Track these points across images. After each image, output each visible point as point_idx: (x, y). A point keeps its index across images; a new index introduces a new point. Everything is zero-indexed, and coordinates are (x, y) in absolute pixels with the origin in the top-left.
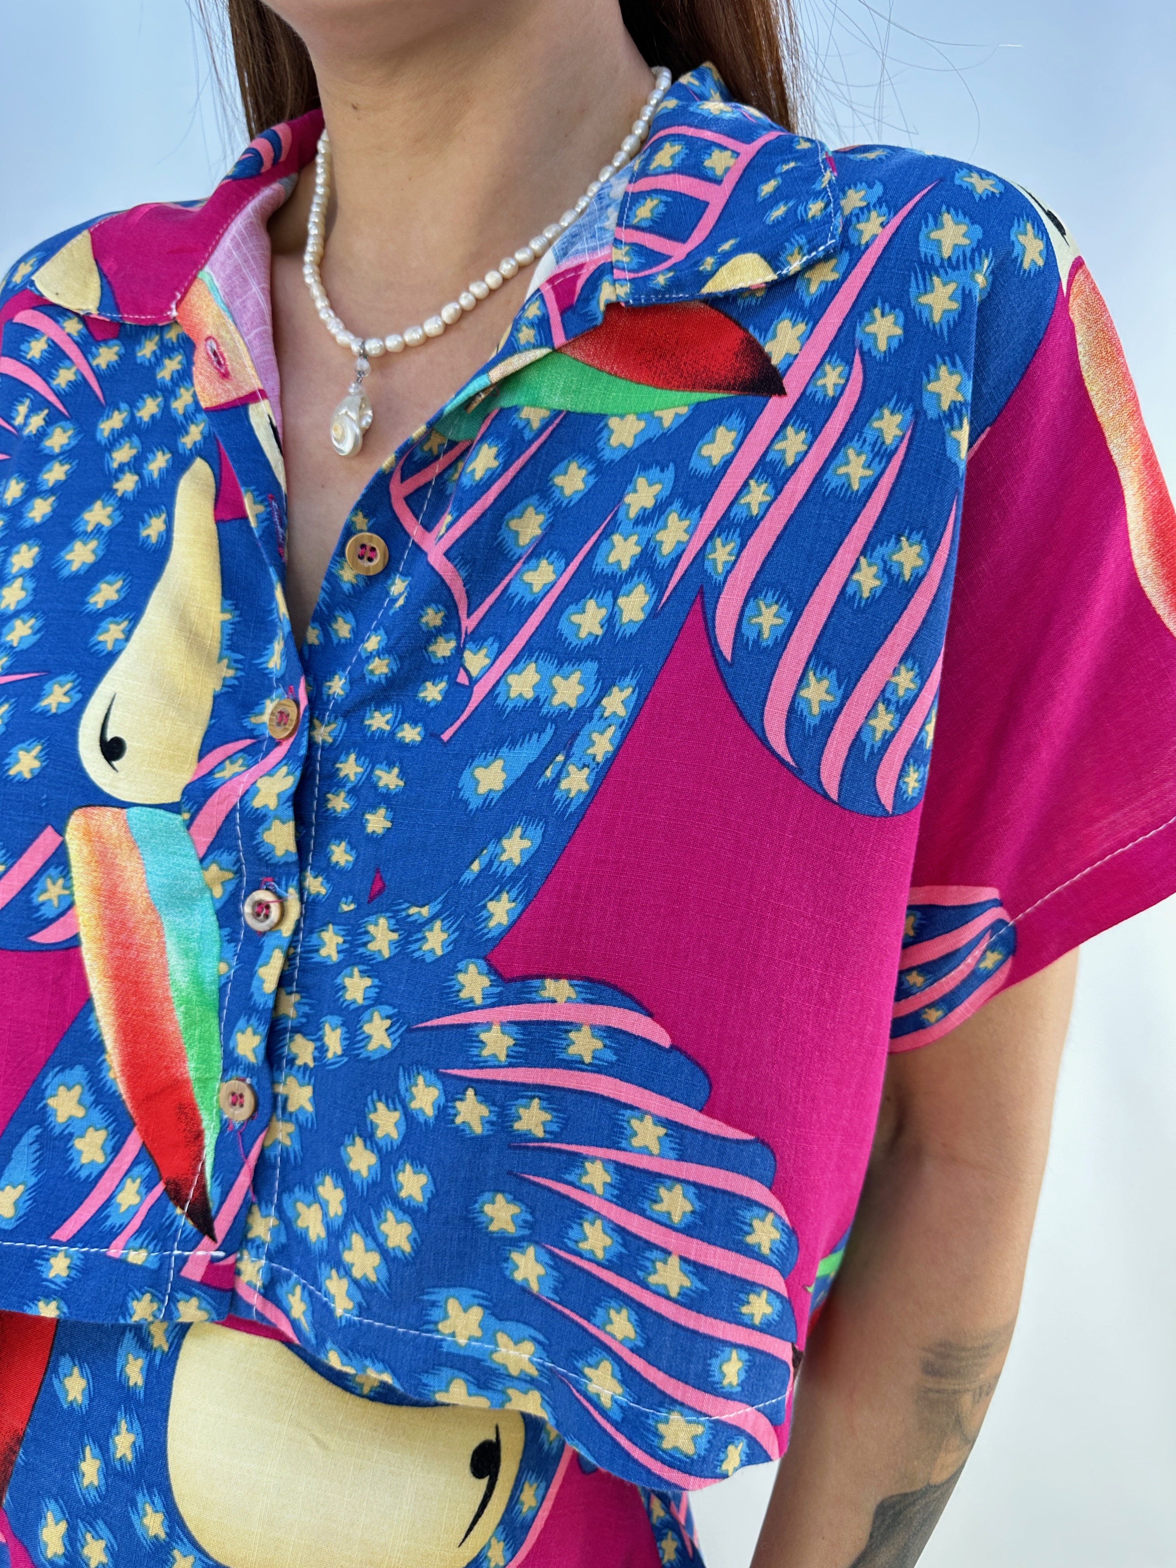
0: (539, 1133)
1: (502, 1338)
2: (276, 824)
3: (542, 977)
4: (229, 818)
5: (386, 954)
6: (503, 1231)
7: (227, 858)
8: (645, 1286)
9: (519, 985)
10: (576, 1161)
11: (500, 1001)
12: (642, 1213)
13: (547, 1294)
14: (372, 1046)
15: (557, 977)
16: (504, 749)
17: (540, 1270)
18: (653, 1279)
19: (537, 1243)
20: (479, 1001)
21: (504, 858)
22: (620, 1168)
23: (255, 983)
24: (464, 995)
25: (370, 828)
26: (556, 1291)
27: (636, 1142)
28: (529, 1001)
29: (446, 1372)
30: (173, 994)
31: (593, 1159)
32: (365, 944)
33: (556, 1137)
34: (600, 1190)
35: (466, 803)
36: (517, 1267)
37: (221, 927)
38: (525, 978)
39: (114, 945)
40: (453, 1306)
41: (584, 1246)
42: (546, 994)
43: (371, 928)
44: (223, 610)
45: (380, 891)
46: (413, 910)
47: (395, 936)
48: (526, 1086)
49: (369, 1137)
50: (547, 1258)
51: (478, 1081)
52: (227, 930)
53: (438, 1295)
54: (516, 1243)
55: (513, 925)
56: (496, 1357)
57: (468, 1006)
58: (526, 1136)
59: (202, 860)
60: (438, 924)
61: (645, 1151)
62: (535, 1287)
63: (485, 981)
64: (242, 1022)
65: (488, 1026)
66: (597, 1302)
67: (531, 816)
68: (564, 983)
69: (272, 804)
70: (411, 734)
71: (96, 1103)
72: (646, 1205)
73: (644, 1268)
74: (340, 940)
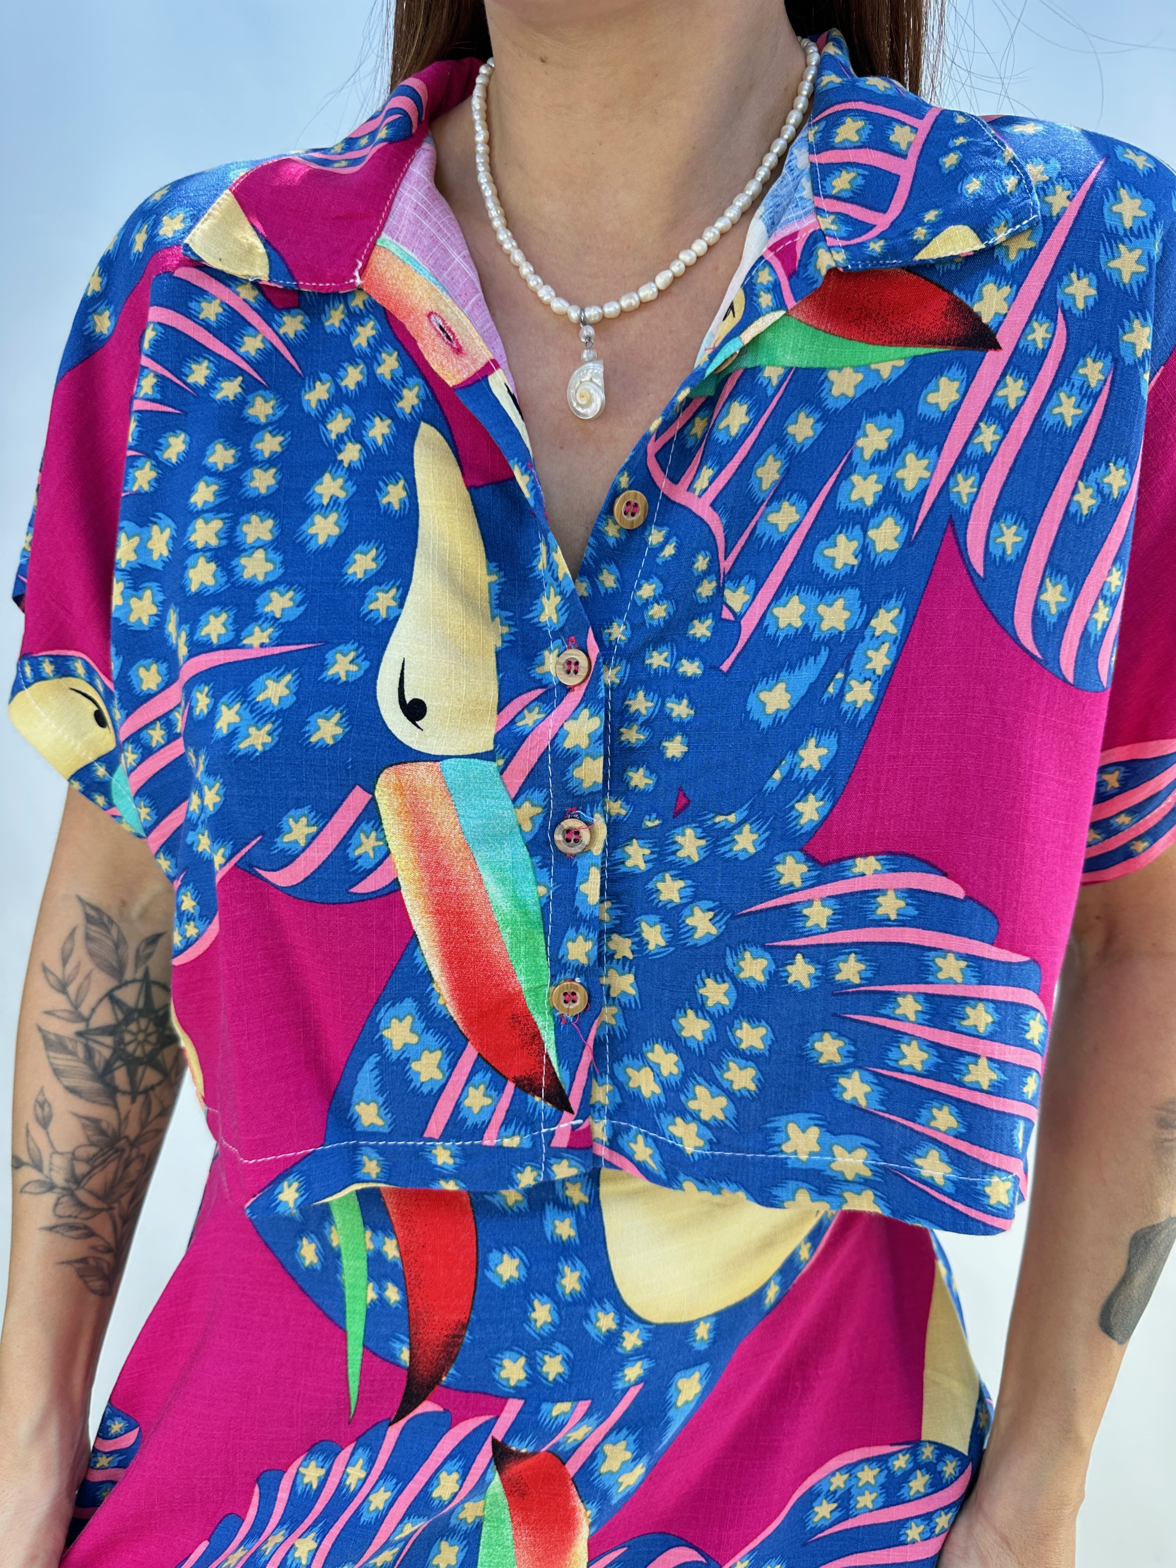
0: (857, 980)
1: (837, 1150)
2: (588, 760)
3: (854, 857)
4: (542, 758)
5: (696, 858)
6: (831, 1062)
7: (538, 795)
8: (961, 1085)
9: (832, 866)
10: (890, 997)
11: (817, 882)
12: (953, 1029)
13: (875, 1107)
14: (698, 935)
15: (865, 855)
16: (784, 673)
17: (867, 1087)
18: (967, 1079)
19: (861, 1068)
20: (798, 884)
21: (803, 766)
22: (929, 998)
23: (579, 897)
25: (669, 754)
26: (882, 1103)
27: (941, 976)
28: (844, 877)
29: (793, 1183)
31: (904, 994)
32: (674, 852)
34: (912, 1017)
35: (757, 723)
36: (844, 1090)
37: (532, 856)
38: (838, 860)
39: (432, 883)
40: (793, 1129)
41: (904, 1062)
42: (857, 871)
43: (679, 839)
44: (488, 572)
45: (684, 808)
46: (719, 821)
47: (703, 842)
48: (844, 945)
49: (700, 1008)
50: (872, 1077)
51: (806, 946)
52: (538, 858)
53: (779, 1122)
54: (842, 1071)
55: (824, 820)
56: (834, 1166)
57: (791, 889)
58: (846, 984)
59: (514, 798)
60: (747, 828)
61: (950, 981)
62: (863, 1102)
63: (803, 868)
64: (572, 930)
65: (810, 903)
66: (921, 1105)
67: (822, 726)
68: (871, 860)
69: (584, 743)
70: (692, 668)
71: (428, 1026)
72: (956, 1023)
73: (959, 1072)
74: (646, 851)
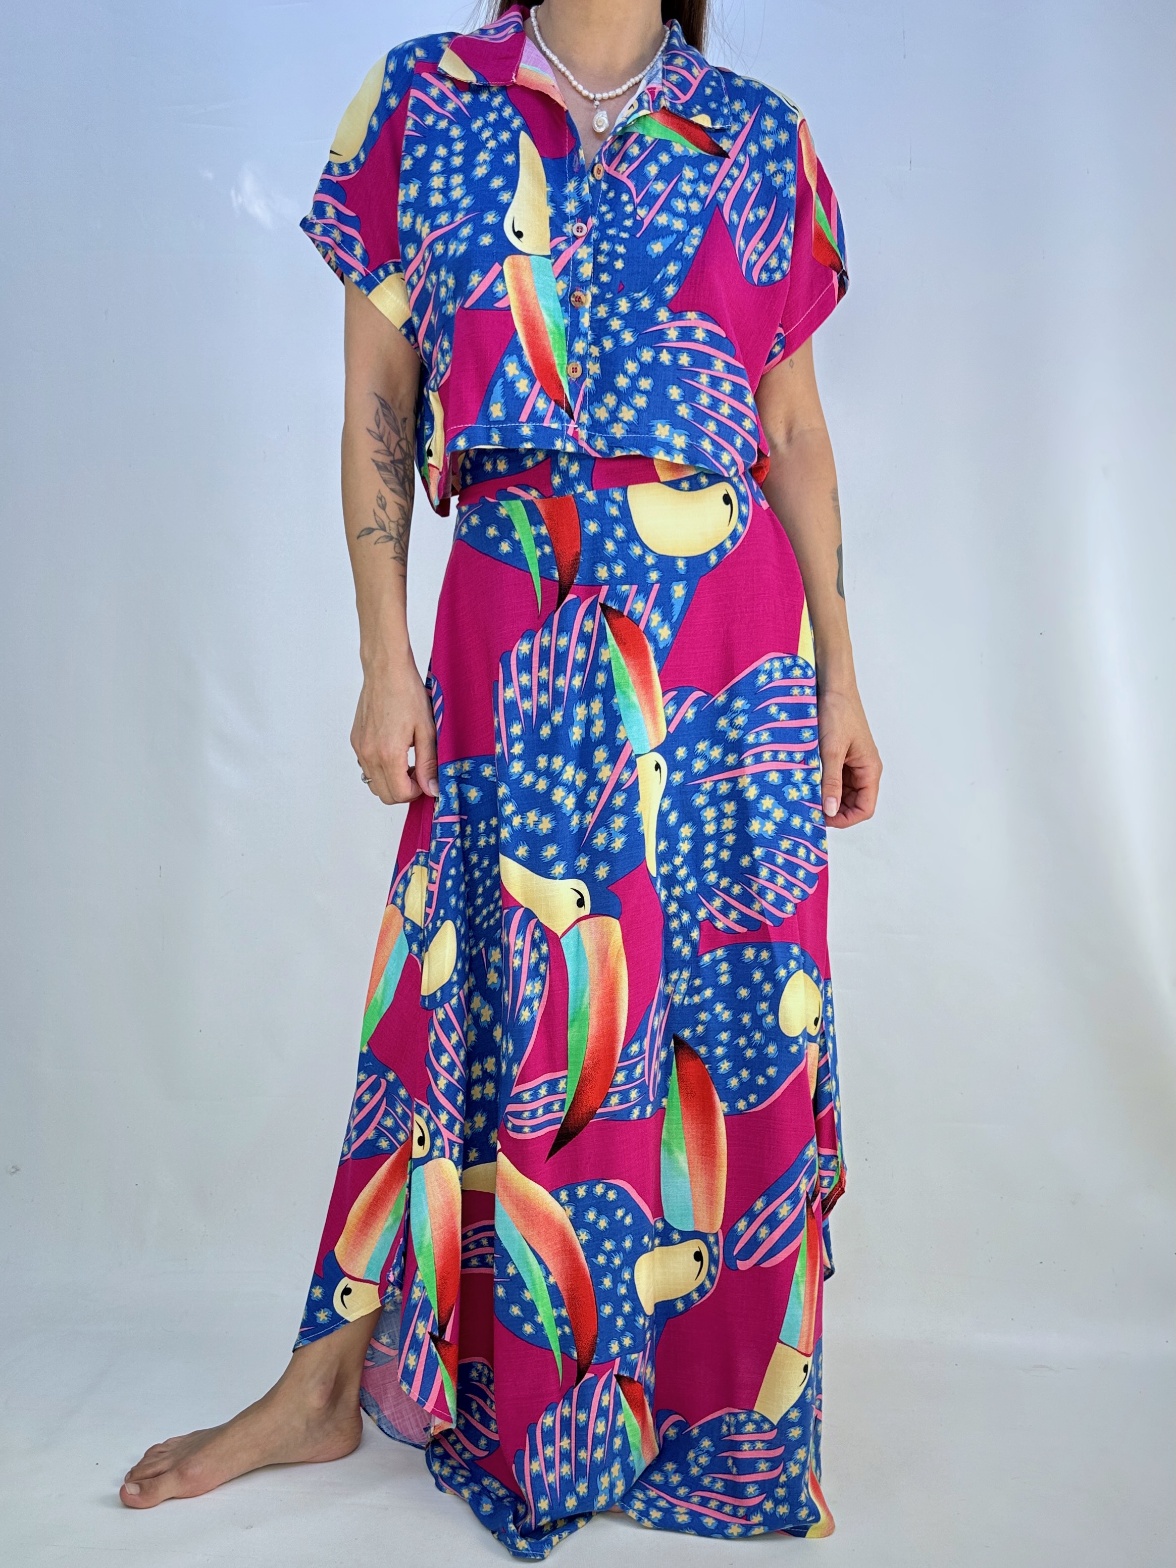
0: (686, 365)
1: (675, 435)
2: (586, 264)
3: (687, 311)
4: (569, 261)
5: (626, 312)
6: (675, 399)
7: (566, 279)
9: (679, 314)
10: (698, 374)
11: (673, 320)
12: (717, 390)
13: (690, 419)
14: (626, 342)
15: (691, 311)
16: (660, 239)
17: (688, 410)
18: (720, 411)
19: (686, 402)
20: (665, 321)
21: (669, 273)
22: (711, 376)
23: (580, 324)
24: (660, 319)
25: (617, 267)
26: (692, 417)
27: (715, 368)
28: (683, 320)
29: (658, 448)
30: (548, 330)
31: (703, 373)
32: (618, 309)
33: (691, 366)
34: (705, 383)
35: (650, 256)
36: (679, 411)
37: (562, 306)
38: (681, 312)
39: (523, 310)
40: (659, 426)
41: (701, 402)
42: (688, 317)
43: (620, 303)
44: (547, 187)
45: (623, 289)
46: (636, 295)
47: (629, 305)
48: (682, 349)
49: (625, 373)
50: (690, 407)
51: (668, 347)
52: (563, 308)
53: (654, 422)
54: (679, 403)
55: (675, 294)
56: (674, 442)
57: (661, 323)
58: (682, 366)
59: (556, 279)
60: (646, 298)
61: (718, 371)
62: (685, 417)
63: (667, 314)
64: (577, 339)
65: (669, 329)
66: (705, 420)
67: (676, 259)
68: (693, 313)
69: (585, 256)
70: (625, 235)
71: (522, 369)
74: (607, 309)
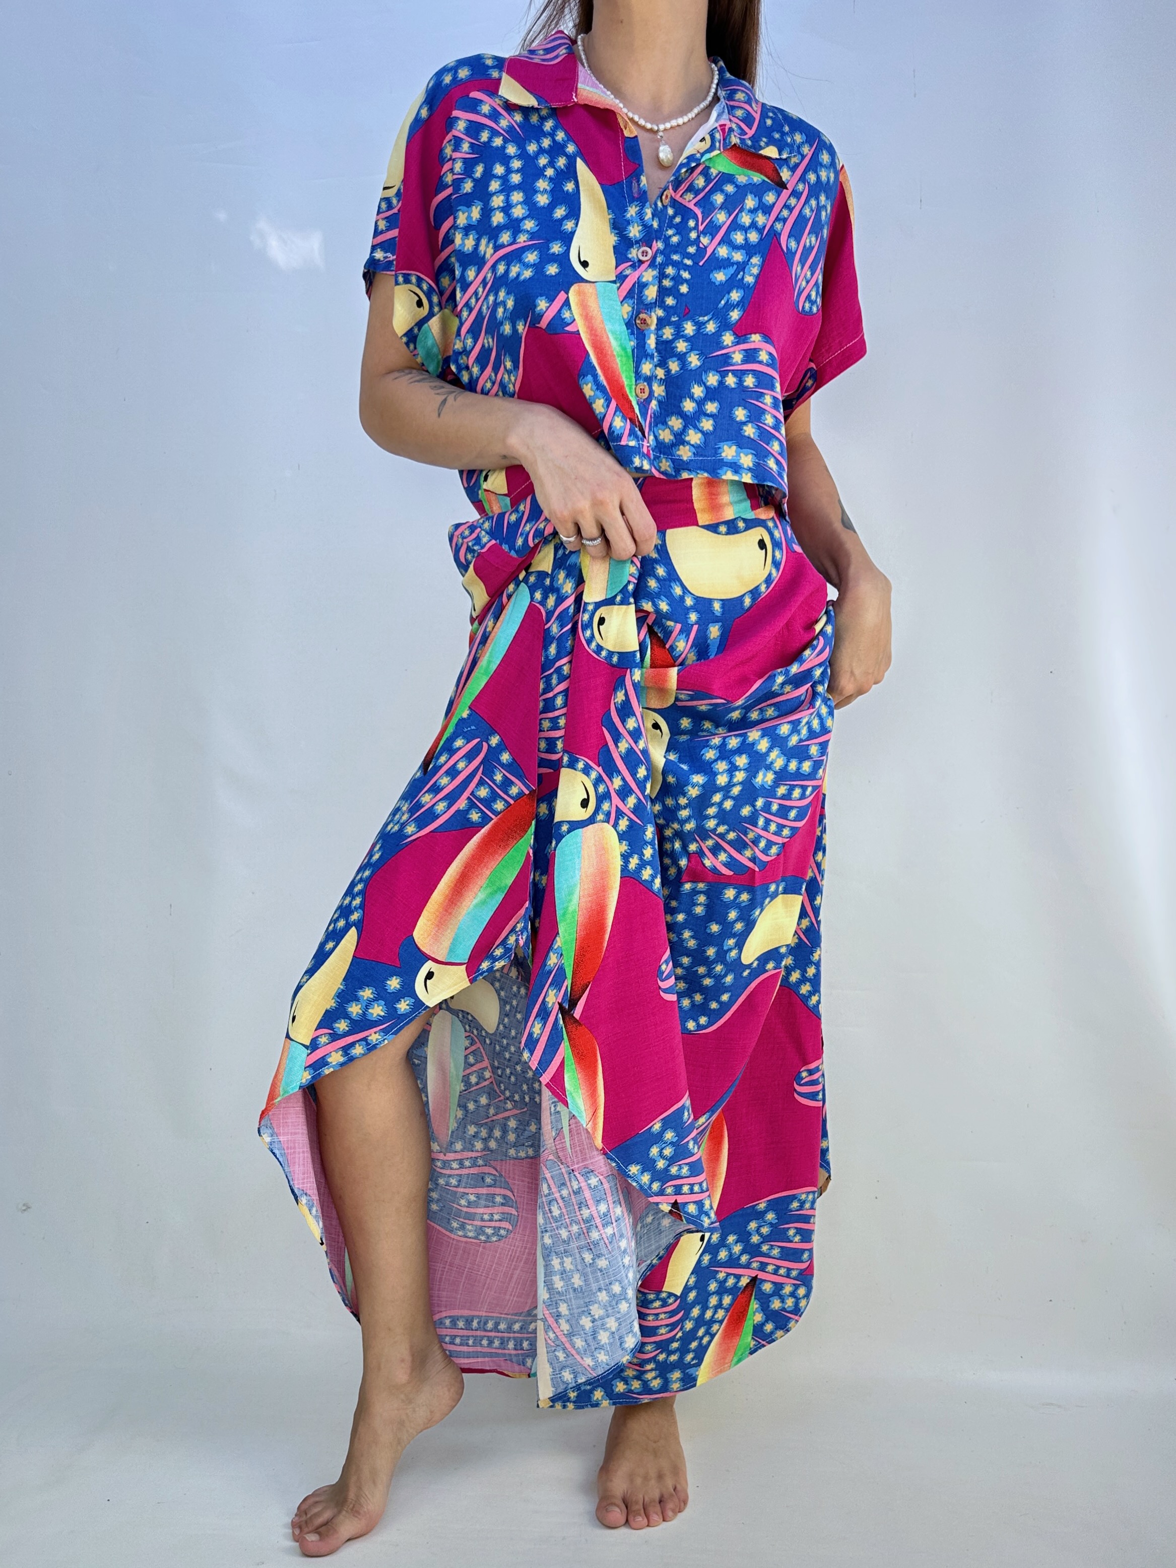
0: (751, 386)
1: (742, 455)
2: (651, 287)
3: (751, 334)
4: (634, 285)
5: (692, 334)
6: (741, 419)
7: (631, 302)
9: (743, 337)
10: (762, 394)
11: (738, 343)
14: (692, 364)
15: (755, 334)
17: (754, 430)
19: (752, 422)
20: (730, 345)
21: (732, 299)
23: (646, 346)
24: (725, 343)
25: (682, 291)
28: (747, 342)
29: (725, 468)
30: (615, 353)
31: (768, 394)
32: (683, 331)
35: (714, 283)
36: (745, 431)
37: (628, 329)
38: (745, 335)
39: (591, 333)
40: (726, 447)
41: (766, 422)
42: (752, 340)
43: (685, 326)
44: (609, 214)
45: (688, 313)
46: (701, 319)
47: (694, 328)
48: (747, 371)
49: (692, 397)
50: (756, 426)
51: (733, 370)
52: (630, 331)
53: (721, 444)
54: (745, 423)
55: (740, 319)
56: (741, 461)
57: (727, 347)
59: (622, 302)
60: (711, 322)
62: (752, 436)
63: (732, 338)
64: (644, 360)
65: (734, 352)
67: (738, 287)
68: (757, 336)
69: (650, 280)
70: (688, 262)
71: (597, 389)
74: (672, 331)
